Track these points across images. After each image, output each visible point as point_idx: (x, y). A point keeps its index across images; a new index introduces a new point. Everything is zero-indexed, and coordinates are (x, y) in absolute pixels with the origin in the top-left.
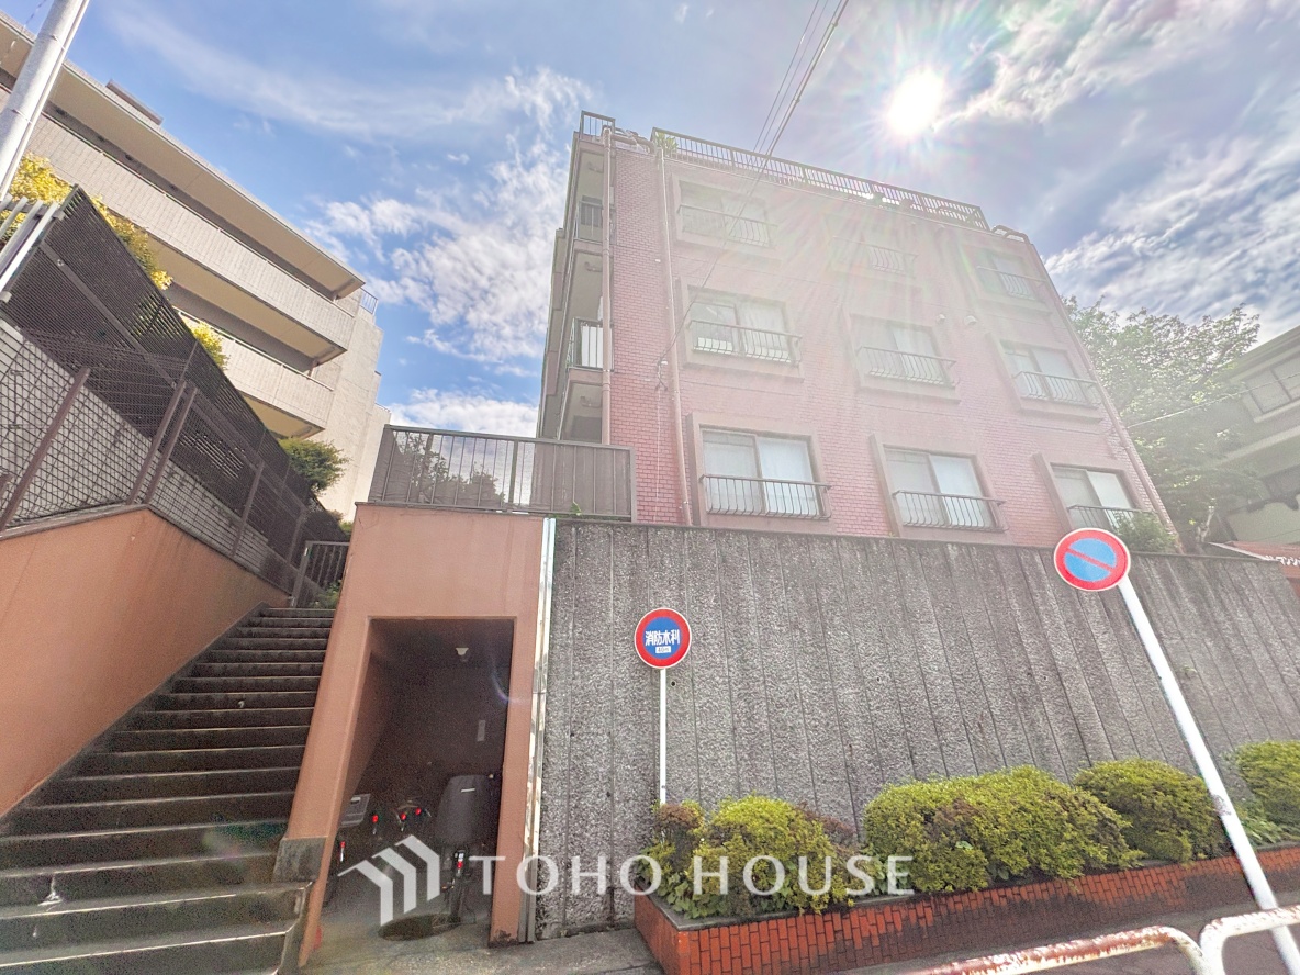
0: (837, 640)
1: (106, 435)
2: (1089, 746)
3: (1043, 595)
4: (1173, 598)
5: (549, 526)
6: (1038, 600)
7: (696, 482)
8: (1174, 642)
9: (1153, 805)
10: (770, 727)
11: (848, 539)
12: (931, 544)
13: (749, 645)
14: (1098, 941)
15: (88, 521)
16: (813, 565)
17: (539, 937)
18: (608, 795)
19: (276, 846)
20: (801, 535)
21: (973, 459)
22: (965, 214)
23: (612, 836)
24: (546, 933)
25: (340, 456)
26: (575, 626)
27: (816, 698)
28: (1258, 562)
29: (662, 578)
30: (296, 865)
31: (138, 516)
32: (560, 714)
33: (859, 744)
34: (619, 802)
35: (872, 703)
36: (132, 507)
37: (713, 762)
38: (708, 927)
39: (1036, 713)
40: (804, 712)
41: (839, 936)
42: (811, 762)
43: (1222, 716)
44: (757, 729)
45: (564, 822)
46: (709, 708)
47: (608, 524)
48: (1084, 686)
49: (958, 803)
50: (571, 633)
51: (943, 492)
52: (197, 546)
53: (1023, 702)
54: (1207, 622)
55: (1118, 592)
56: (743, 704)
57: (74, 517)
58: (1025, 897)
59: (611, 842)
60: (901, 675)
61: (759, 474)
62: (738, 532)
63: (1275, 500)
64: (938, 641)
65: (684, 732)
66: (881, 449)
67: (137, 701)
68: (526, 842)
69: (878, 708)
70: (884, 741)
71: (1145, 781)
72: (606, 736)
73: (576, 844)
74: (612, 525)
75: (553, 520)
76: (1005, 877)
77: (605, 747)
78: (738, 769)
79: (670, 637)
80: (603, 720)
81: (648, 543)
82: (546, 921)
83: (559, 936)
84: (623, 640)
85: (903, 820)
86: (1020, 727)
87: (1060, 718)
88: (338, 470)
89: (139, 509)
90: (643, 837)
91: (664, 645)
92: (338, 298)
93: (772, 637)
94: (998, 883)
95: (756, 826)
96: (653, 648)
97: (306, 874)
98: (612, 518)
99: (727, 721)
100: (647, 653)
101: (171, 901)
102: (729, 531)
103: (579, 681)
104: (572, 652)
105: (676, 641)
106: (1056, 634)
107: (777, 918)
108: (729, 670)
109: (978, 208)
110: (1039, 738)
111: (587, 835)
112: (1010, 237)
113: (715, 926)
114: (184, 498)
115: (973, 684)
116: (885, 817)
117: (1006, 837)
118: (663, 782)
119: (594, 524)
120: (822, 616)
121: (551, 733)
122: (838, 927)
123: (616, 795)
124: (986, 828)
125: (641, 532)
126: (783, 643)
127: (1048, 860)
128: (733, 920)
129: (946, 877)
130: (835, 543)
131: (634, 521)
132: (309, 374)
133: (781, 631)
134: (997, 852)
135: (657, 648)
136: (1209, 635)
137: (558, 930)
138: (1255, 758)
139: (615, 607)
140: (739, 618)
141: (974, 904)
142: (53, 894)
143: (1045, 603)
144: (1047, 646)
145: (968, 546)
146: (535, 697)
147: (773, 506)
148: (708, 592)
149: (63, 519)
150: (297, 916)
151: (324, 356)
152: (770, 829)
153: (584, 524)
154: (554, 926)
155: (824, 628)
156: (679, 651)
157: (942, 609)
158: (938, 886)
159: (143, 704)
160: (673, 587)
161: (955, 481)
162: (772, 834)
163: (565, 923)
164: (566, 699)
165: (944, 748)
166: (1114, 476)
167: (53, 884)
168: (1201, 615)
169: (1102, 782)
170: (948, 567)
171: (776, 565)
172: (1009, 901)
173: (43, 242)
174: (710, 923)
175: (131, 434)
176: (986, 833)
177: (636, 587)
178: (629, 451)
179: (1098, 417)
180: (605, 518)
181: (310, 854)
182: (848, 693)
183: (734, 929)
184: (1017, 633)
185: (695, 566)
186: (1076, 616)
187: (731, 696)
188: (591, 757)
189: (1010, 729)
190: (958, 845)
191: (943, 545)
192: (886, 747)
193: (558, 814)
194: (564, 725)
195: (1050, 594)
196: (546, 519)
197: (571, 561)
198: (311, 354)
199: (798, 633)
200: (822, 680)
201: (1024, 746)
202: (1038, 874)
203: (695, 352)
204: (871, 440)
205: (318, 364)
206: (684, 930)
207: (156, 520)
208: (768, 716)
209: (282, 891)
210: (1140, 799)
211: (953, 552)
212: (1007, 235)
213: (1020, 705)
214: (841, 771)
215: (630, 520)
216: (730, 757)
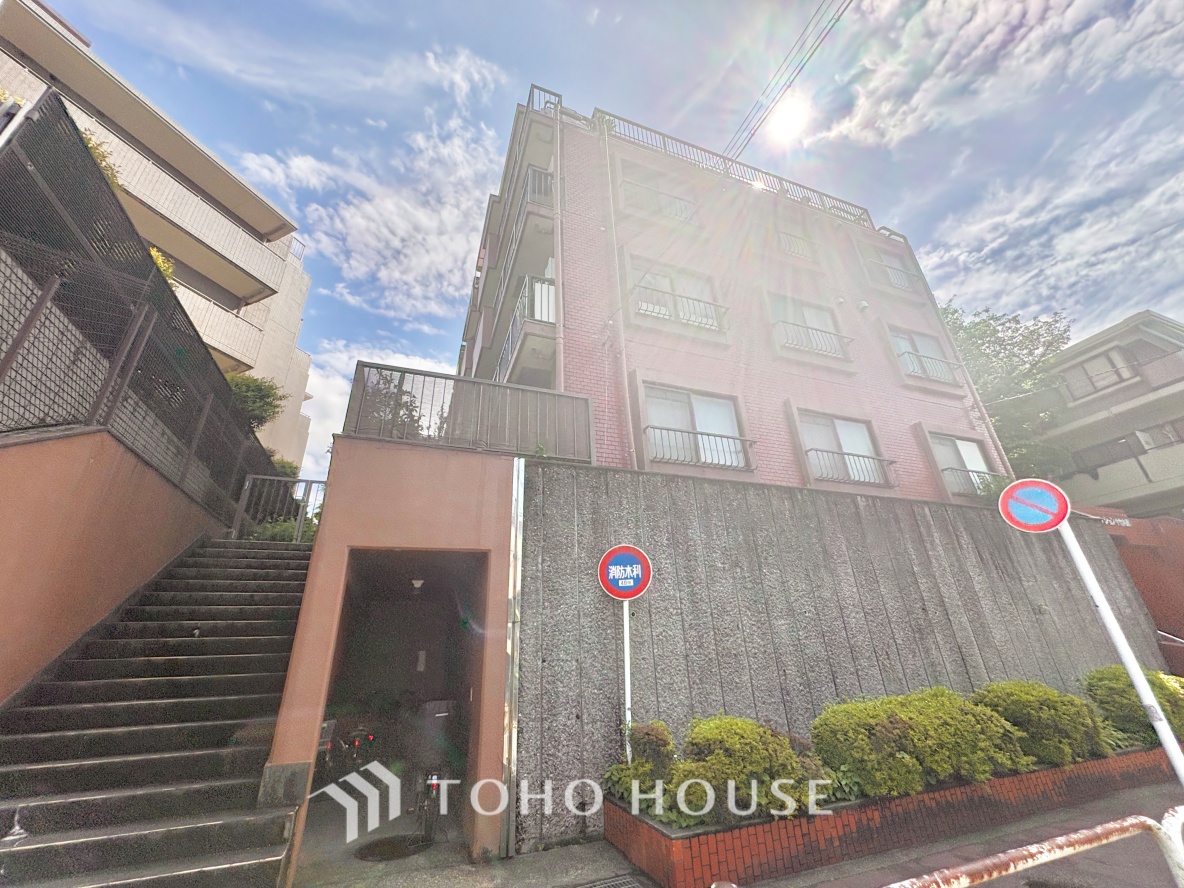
0: (771, 577)
1: (67, 351)
2: (971, 671)
3: (932, 542)
4: (1029, 547)
5: (519, 464)
6: (928, 546)
7: (639, 432)
8: (1031, 583)
9: (1040, 717)
10: (717, 654)
11: (778, 488)
12: (844, 495)
13: (698, 581)
14: (1099, 830)
15: (49, 439)
16: (749, 510)
17: (518, 851)
18: (578, 717)
19: (260, 773)
20: (740, 483)
21: (868, 424)
22: (854, 215)
23: (582, 755)
24: (525, 848)
25: (280, 393)
26: (543, 560)
27: (755, 628)
28: (1088, 519)
29: (621, 517)
30: (280, 792)
31: (98, 438)
32: (532, 641)
33: (792, 671)
34: (588, 723)
35: (800, 633)
36: (87, 429)
37: (669, 687)
38: (698, 835)
39: (930, 642)
40: (745, 642)
41: (806, 839)
42: (752, 686)
43: (1067, 645)
44: (706, 656)
45: (539, 743)
46: (665, 637)
47: (571, 466)
48: (964, 619)
49: (892, 719)
50: (540, 566)
51: (845, 451)
52: (151, 475)
53: (921, 632)
54: (1053, 567)
55: (1058, 534)
56: (694, 633)
57: (32, 435)
58: (949, 798)
59: (581, 761)
60: (823, 609)
61: (694, 427)
62: (685, 478)
63: (1080, 472)
64: (852, 579)
65: (643, 659)
66: (795, 411)
67: (87, 628)
68: (505, 762)
69: (806, 637)
70: (812, 667)
71: (1032, 698)
72: (574, 663)
73: (550, 763)
74: (575, 467)
75: (522, 461)
76: (933, 782)
77: (574, 673)
78: (691, 692)
79: (632, 571)
80: (571, 648)
81: (607, 485)
82: (524, 836)
83: (537, 850)
84: (588, 574)
85: (851, 734)
86: (918, 654)
87: (948, 646)
88: (277, 406)
89: (99, 431)
90: (610, 755)
91: (626, 578)
92: (269, 241)
93: (718, 573)
94: (929, 788)
95: (735, 743)
96: (616, 581)
97: (292, 800)
98: (573, 461)
99: (681, 647)
100: (611, 586)
101: (156, 830)
102: (678, 476)
103: (548, 611)
104: (541, 585)
105: (638, 575)
106: (943, 576)
107: (755, 825)
108: (681, 603)
109: (866, 210)
110: (932, 664)
111: (560, 754)
112: (893, 237)
113: (704, 834)
114: (139, 424)
115: (881, 617)
116: (834, 732)
117: (935, 747)
118: (628, 704)
119: (558, 465)
120: (758, 556)
121: (525, 660)
122: (805, 831)
123: (585, 717)
124: (919, 740)
125: (600, 474)
126: (726, 579)
127: (967, 766)
128: (719, 828)
129: (889, 783)
130: (766, 492)
131: (595, 463)
132: (238, 313)
133: (724, 568)
134: (928, 760)
135: (620, 582)
136: (1056, 578)
137: (535, 844)
138: (1101, 680)
139: (579, 543)
140: (689, 556)
141: (911, 806)
142: (17, 828)
143: (934, 549)
144: (936, 585)
145: (874, 498)
146: (510, 625)
147: (707, 457)
148: (661, 532)
149: (23, 436)
150: (285, 841)
151: (253, 296)
152: (746, 744)
153: (549, 465)
154: (532, 841)
155: (760, 566)
156: (641, 583)
157: (854, 552)
158: (884, 791)
159: (94, 631)
160: (631, 525)
161: (854, 442)
162: (748, 748)
163: (541, 837)
164: (537, 628)
165: (860, 673)
166: (974, 445)
167: (17, 817)
168: (1049, 561)
169: (996, 700)
170: (858, 514)
171: (718, 509)
172: (937, 803)
173: (14, 142)
174: (698, 831)
175: (90, 351)
176: (919, 744)
177: (598, 524)
178: (586, 400)
179: (962, 394)
180: (569, 460)
181: (293, 779)
182: (781, 624)
183: (720, 836)
184: (914, 574)
185: (648, 508)
186: (958, 560)
187: (683, 626)
188: (562, 682)
189: (911, 656)
190: (897, 755)
191: (853, 497)
192: (813, 671)
193: (533, 737)
194: (537, 652)
195: (937, 541)
196: (516, 459)
197: (538, 499)
198: (240, 295)
199: (738, 570)
200: (760, 613)
201: (922, 672)
202: (959, 779)
203: (637, 314)
204: (787, 404)
205: (247, 304)
206: (677, 839)
207: (114, 443)
208: (716, 644)
209: (268, 816)
210: (1029, 713)
211: (861, 502)
212: (890, 235)
213: (917, 635)
214: (777, 693)
215: (590, 463)
216: (684, 681)
